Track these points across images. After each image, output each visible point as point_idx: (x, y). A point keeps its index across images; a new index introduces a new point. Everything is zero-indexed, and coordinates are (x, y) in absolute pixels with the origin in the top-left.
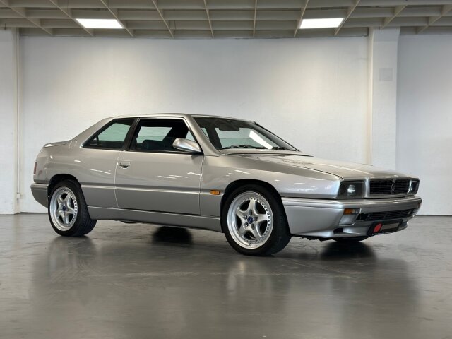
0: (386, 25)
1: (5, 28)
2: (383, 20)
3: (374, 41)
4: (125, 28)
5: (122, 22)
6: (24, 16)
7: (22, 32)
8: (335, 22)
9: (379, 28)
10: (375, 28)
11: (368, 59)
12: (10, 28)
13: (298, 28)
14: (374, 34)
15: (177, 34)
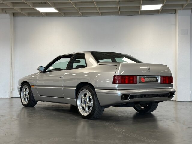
0: (184, 8)
1: (6, 13)
2: (182, 5)
3: (179, 16)
4: (59, 12)
5: (57, 9)
6: (12, 7)
7: (14, 15)
8: (158, 7)
9: (181, 9)
10: (179, 9)
11: (176, 25)
12: (8, 13)
13: (140, 10)
14: (179, 12)
15: (84, 14)
